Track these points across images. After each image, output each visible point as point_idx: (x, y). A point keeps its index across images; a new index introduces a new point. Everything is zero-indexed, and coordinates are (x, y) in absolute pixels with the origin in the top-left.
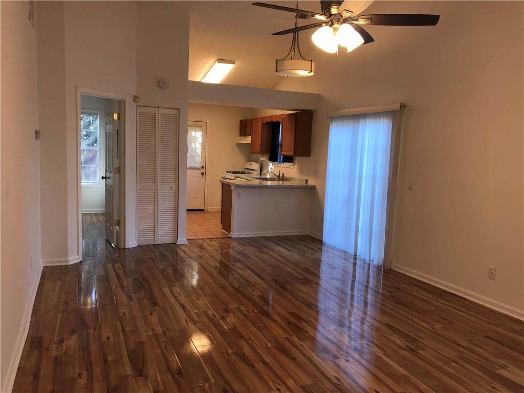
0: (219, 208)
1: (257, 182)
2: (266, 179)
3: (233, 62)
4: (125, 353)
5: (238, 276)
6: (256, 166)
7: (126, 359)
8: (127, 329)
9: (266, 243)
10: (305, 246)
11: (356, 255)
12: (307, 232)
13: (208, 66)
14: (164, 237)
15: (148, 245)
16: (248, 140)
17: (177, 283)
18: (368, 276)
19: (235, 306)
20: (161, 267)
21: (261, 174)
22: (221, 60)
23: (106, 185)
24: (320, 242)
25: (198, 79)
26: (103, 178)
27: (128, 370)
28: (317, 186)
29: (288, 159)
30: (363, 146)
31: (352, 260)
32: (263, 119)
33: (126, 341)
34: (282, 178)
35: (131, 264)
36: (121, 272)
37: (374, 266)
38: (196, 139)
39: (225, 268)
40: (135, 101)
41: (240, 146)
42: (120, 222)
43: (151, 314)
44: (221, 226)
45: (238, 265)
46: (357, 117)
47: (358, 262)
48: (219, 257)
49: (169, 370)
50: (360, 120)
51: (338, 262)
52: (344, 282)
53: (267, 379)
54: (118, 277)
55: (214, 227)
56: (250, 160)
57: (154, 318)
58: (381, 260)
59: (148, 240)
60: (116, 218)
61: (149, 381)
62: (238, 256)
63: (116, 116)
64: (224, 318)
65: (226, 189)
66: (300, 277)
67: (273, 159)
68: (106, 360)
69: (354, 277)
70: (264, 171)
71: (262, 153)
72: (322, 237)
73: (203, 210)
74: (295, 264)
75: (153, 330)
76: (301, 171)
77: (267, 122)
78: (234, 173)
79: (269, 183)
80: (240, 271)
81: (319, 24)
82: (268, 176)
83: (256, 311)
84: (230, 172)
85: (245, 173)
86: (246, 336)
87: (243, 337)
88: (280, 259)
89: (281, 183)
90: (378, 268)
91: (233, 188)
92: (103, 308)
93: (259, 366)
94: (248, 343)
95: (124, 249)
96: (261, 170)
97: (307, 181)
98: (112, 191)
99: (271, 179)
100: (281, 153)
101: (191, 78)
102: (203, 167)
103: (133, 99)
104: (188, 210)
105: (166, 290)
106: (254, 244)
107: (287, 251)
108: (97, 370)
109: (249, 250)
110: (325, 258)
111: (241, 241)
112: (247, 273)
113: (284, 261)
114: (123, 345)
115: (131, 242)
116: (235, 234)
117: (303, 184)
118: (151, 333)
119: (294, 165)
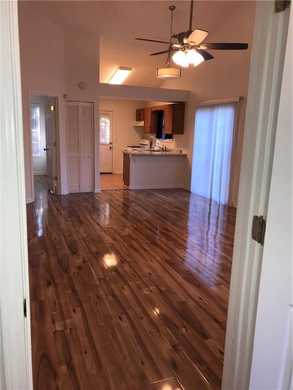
0: (122, 172)
1: (148, 153)
2: (154, 151)
3: (130, 69)
4: (65, 245)
5: (133, 210)
6: (147, 142)
7: (67, 248)
8: (66, 234)
9: (152, 192)
10: (179, 194)
11: (211, 199)
12: (181, 186)
13: (113, 72)
14: (86, 188)
15: (76, 193)
16: (142, 124)
17: (95, 213)
18: (219, 211)
19: (130, 224)
20: (85, 205)
21: (151, 148)
22: (122, 68)
23: (47, 154)
24: (189, 192)
25: (106, 82)
26: (45, 150)
27: (68, 252)
28: (188, 155)
29: (169, 137)
30: (216, 126)
31: (209, 202)
32: (151, 108)
33: (66, 239)
34: (164, 150)
35: (65, 203)
36: (59, 207)
37: (222, 205)
38: (105, 125)
39: (126, 205)
41: (136, 127)
42: (57, 178)
44: (123, 182)
45: (133, 204)
46: (213, 106)
47: (212, 203)
49: (91, 252)
50: (215, 109)
51: (200, 204)
52: (203, 216)
54: (58, 210)
56: (143, 138)
57: (82, 230)
58: (227, 201)
59: (76, 190)
60: (54, 176)
61: (80, 256)
62: (133, 199)
63: (52, 108)
64: (123, 230)
65: (126, 157)
66: (172, 210)
67: (159, 136)
68: (55, 248)
69: (210, 211)
70: (153, 146)
71: (151, 132)
72: (190, 189)
73: (111, 173)
74: (170, 204)
76: (178, 145)
77: (155, 111)
78: (132, 147)
79: (157, 153)
80: (134, 207)
81: (177, 49)
82: (155, 149)
84: (129, 147)
85: (140, 147)
86: (136, 238)
87: (133, 239)
88: (161, 201)
89: (164, 153)
90: (225, 206)
91: (130, 156)
93: (142, 251)
94: (136, 241)
95: (60, 195)
96: (151, 145)
97: (181, 151)
99: (157, 151)
100: (167, 130)
101: (101, 81)
102: (111, 143)
103: (63, 96)
104: (101, 173)
106: (144, 193)
107: (166, 197)
108: (51, 252)
109: (141, 196)
110: (192, 201)
111: (137, 191)
112: (139, 209)
113: (163, 202)
114: (64, 242)
115: (65, 191)
116: (132, 187)
117: (179, 153)
118: (80, 236)
119: (173, 140)
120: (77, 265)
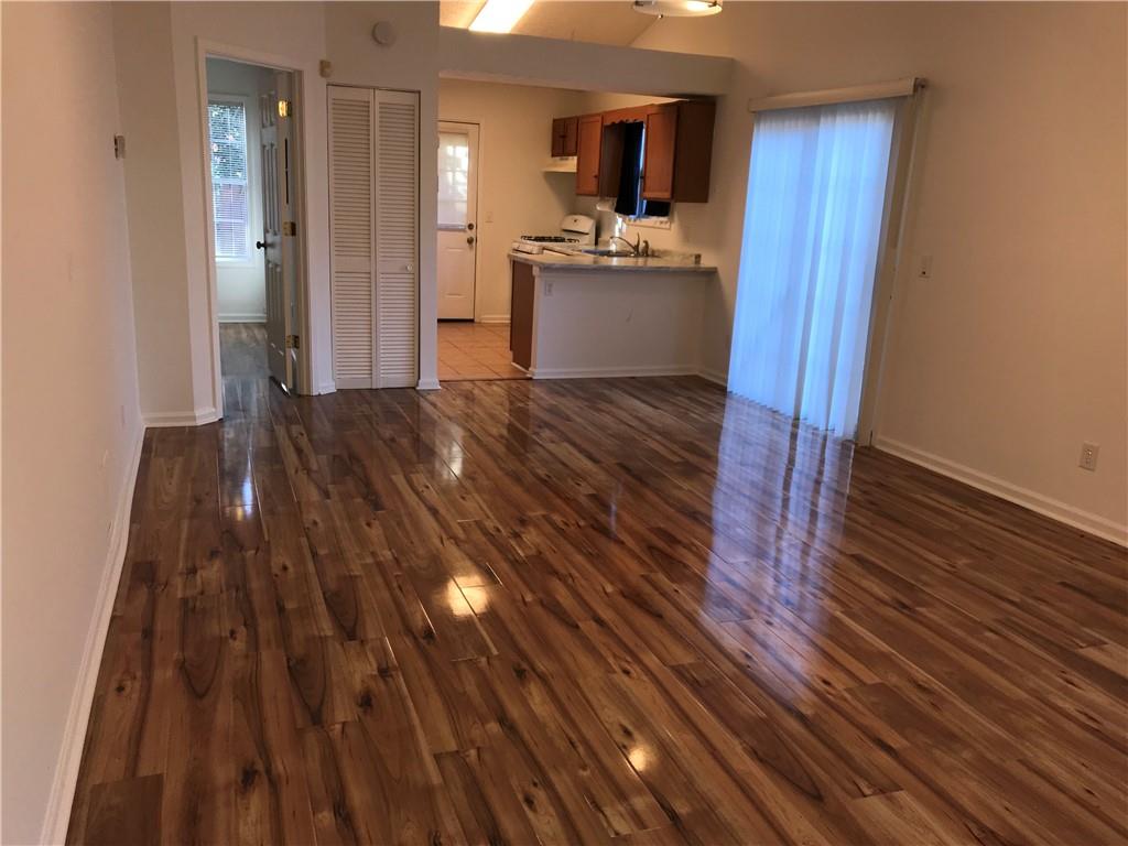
0: (506, 317)
1: (588, 260)
2: (609, 254)
4: (318, 596)
6: (586, 224)
7: (322, 608)
8: (322, 552)
10: (689, 398)
11: (797, 419)
12: (697, 369)
14: (391, 374)
15: (358, 391)
16: (570, 165)
17: (421, 467)
18: (822, 461)
19: (540, 512)
20: (387, 434)
21: (596, 243)
23: (268, 262)
24: (723, 390)
25: (460, 24)
26: (259, 245)
27: (327, 627)
28: (720, 271)
29: (658, 209)
31: (789, 428)
32: (603, 116)
33: (320, 574)
34: (642, 251)
35: (324, 428)
36: (304, 442)
37: (835, 441)
38: (455, 162)
39: (518, 439)
40: (323, 73)
41: (552, 177)
42: (299, 341)
43: (369, 525)
44: (510, 355)
46: (814, 111)
47: (801, 432)
48: (505, 416)
49: (409, 630)
50: (822, 120)
51: (759, 431)
52: (769, 472)
53: (603, 651)
54: (299, 451)
55: (495, 357)
56: (573, 210)
57: (375, 533)
58: (852, 430)
59: (358, 379)
60: (289, 332)
61: (368, 647)
62: (546, 417)
63: (282, 108)
64: (517, 536)
65: (522, 274)
66: (676, 459)
67: (626, 207)
68: (281, 609)
69: (791, 461)
70: (604, 237)
71: (602, 194)
72: (726, 381)
73: (472, 321)
74: (666, 434)
75: (373, 554)
76: (687, 236)
77: (614, 124)
78: (538, 239)
79: (615, 261)
82: (613, 248)
83: (582, 523)
84: (529, 238)
85: (563, 240)
86: (563, 571)
87: (556, 573)
88: (635, 423)
89: (641, 261)
90: (844, 445)
91: (536, 271)
92: (271, 512)
93: (588, 627)
94: (565, 582)
95: (310, 397)
96: (598, 235)
97: (698, 257)
98: (281, 273)
99: (618, 254)
100: (645, 194)
101: (444, 23)
102: (471, 227)
103: (318, 69)
104: (440, 321)
105: (399, 479)
106: (579, 393)
107: (650, 409)
108: (266, 626)
109: (568, 405)
110: (730, 423)
111: (555, 386)
112: (564, 451)
113: (644, 428)
114: (315, 581)
115: (323, 382)
116: (539, 371)
117: (690, 263)
118: (369, 560)
119: (671, 221)
120: (358, 687)
